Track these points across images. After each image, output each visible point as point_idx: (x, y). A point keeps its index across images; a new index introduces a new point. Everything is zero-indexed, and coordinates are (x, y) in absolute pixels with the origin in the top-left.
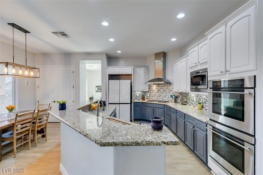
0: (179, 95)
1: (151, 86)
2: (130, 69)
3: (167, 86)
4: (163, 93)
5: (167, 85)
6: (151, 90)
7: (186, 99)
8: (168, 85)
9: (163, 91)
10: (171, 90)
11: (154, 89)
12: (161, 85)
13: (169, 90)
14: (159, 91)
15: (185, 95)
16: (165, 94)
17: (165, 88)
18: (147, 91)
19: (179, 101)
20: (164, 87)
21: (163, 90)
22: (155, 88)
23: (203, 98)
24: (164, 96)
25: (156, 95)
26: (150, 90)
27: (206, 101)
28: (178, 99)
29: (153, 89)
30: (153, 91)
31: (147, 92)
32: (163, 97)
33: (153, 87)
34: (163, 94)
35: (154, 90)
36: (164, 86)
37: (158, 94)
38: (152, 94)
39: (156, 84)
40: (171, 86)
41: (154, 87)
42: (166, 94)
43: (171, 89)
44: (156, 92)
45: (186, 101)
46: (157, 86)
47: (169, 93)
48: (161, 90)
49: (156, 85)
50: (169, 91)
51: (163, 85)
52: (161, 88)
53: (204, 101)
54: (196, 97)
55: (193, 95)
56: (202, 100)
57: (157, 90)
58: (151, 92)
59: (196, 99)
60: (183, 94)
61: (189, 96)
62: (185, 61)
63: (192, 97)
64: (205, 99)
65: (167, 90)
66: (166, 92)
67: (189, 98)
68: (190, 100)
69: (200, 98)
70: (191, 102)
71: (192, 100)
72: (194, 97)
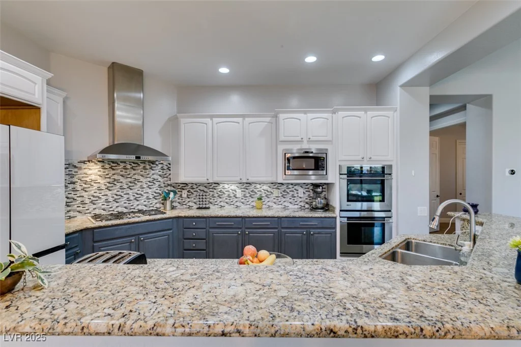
0: (177, 191)
1: (80, 168)
3: (145, 168)
4: (128, 188)
5: (142, 165)
6: (75, 180)
8: (148, 167)
9: (130, 182)
10: (154, 179)
11: (93, 177)
12: (122, 165)
13: (149, 179)
14: (113, 182)
15: (201, 188)
16: (136, 191)
17: (137, 174)
19: (176, 204)
20: (134, 172)
21: (130, 180)
22: (99, 173)
23: (263, 191)
25: (104, 198)
26: (74, 183)
27: (269, 193)
28: (174, 200)
29: (88, 179)
30: (84, 186)
32: (128, 199)
33: (86, 171)
34: (130, 192)
35: (92, 180)
36: (134, 170)
37: (108, 193)
38: (84, 194)
40: (156, 170)
41: (90, 172)
42: (139, 192)
43: (155, 177)
44: (103, 187)
46: (107, 166)
47: (150, 188)
48: (122, 179)
49: (100, 164)
50: (149, 182)
51: (129, 167)
52: (121, 173)
53: (264, 195)
54: (243, 190)
55: (233, 187)
56: (259, 193)
57: (108, 180)
58: (79, 188)
59: (243, 193)
60: (195, 186)
61: (218, 189)
62: (239, 123)
63: (231, 191)
64: (267, 191)
65: (142, 179)
66: (139, 184)
67: (220, 193)
68: (223, 197)
69: (256, 190)
70: (226, 200)
71: (229, 196)
72: (237, 190)
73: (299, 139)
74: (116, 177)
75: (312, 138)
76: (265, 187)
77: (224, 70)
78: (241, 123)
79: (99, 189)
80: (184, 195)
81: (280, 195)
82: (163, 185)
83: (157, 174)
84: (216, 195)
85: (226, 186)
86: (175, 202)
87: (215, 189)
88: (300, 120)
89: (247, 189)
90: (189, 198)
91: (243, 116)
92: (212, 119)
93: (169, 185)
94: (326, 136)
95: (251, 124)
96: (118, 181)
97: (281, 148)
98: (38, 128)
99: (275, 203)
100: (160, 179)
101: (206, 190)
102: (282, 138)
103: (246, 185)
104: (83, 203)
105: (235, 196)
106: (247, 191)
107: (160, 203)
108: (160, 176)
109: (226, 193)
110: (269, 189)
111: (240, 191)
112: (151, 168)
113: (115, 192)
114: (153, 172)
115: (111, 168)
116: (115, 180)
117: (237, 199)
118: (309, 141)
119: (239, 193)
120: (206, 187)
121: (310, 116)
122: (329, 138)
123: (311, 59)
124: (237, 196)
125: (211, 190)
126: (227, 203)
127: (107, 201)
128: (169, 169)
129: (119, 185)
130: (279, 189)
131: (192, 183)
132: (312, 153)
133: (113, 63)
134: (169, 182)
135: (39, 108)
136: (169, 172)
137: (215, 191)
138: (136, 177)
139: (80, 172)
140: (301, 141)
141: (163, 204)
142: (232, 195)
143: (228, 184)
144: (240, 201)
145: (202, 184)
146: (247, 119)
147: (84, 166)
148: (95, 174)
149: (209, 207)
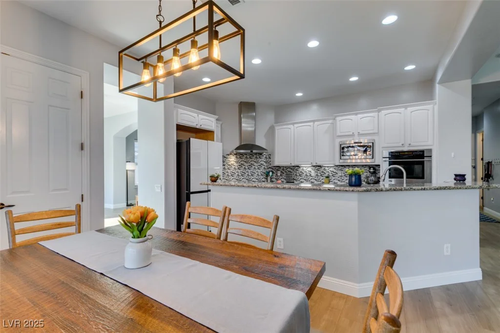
1: (227, 158)
2: (214, 120)
3: (256, 158)
4: (248, 168)
5: (255, 156)
6: (225, 164)
7: (293, 175)
8: (258, 157)
9: (249, 166)
10: (262, 164)
11: (232, 162)
12: (245, 156)
13: (258, 164)
14: (241, 165)
15: (289, 170)
16: (252, 170)
19: (274, 180)
20: (251, 160)
21: (249, 164)
23: (330, 172)
24: (250, 174)
29: (230, 163)
30: (229, 167)
32: (248, 175)
33: (229, 159)
34: (249, 171)
35: (232, 164)
36: (251, 158)
37: (239, 171)
38: (229, 171)
39: (236, 154)
40: (263, 158)
41: (231, 160)
43: (262, 162)
44: (237, 168)
45: (293, 177)
46: (238, 157)
47: (259, 169)
48: (245, 164)
49: (235, 156)
51: (248, 157)
52: (245, 160)
53: (331, 175)
54: (316, 171)
55: (309, 169)
56: (327, 173)
57: (239, 164)
58: (226, 168)
59: (316, 173)
60: (285, 169)
61: (299, 170)
62: (310, 126)
63: (307, 172)
64: (333, 172)
65: (255, 164)
66: (254, 167)
68: (303, 176)
69: (325, 171)
70: (305, 178)
71: (306, 175)
72: (312, 171)
73: (351, 133)
74: (242, 162)
75: (361, 132)
76: (332, 169)
77: (299, 94)
78: (312, 126)
79: (235, 169)
80: (279, 174)
81: (343, 175)
82: (266, 168)
84: (298, 174)
85: (305, 169)
86: (274, 178)
87: (297, 170)
88: (351, 120)
89: (319, 170)
90: (281, 176)
91: (314, 121)
92: (293, 126)
93: (270, 168)
94: (373, 130)
95: (319, 126)
97: (338, 141)
98: (213, 141)
99: (339, 180)
100: (265, 164)
101: (291, 171)
102: (339, 134)
103: (318, 167)
104: (228, 175)
105: (310, 175)
106: (318, 172)
107: (264, 178)
108: (265, 162)
109: (304, 173)
110: (335, 171)
112: (260, 158)
113: (242, 170)
114: (261, 160)
115: (240, 157)
116: (242, 164)
117: (311, 178)
118: (359, 134)
119: (313, 173)
120: (291, 169)
121: (360, 116)
122: (376, 131)
123: (354, 79)
124: (312, 175)
125: (295, 171)
126: (305, 180)
128: (270, 158)
129: (244, 167)
130: (342, 170)
131: (283, 167)
132: (361, 143)
133: (241, 102)
134: (270, 166)
135: (214, 132)
136: (270, 160)
137: (297, 172)
138: (252, 162)
139: (227, 160)
140: (353, 135)
141: (266, 179)
142: (308, 175)
143: (306, 167)
144: (314, 179)
145: (289, 167)
146: (316, 123)
147: (229, 157)
148: (233, 161)
149: (293, 182)
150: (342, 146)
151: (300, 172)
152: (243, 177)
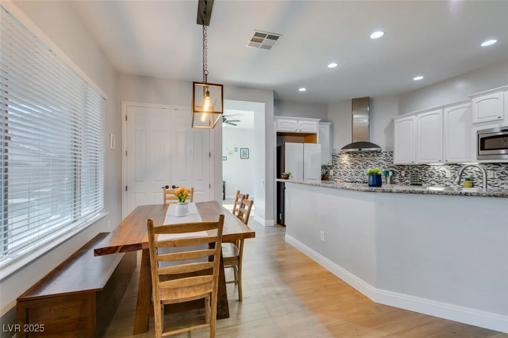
0: (398, 171)
1: (339, 157)
2: (315, 123)
3: (373, 156)
4: (363, 168)
5: (372, 154)
6: (337, 163)
7: (420, 176)
8: (376, 155)
9: (364, 165)
10: (380, 163)
11: (345, 162)
13: (376, 163)
15: (415, 169)
17: (368, 159)
18: (329, 166)
19: (397, 181)
20: (366, 158)
21: (364, 163)
23: (474, 172)
25: (350, 173)
26: (336, 164)
28: (395, 177)
29: (342, 163)
30: (341, 166)
31: (329, 168)
33: (341, 158)
36: (367, 157)
37: (352, 170)
38: (341, 170)
39: (348, 153)
41: (343, 159)
43: (381, 161)
44: (350, 167)
45: (421, 178)
46: (352, 155)
48: (359, 163)
49: (348, 155)
51: (363, 155)
52: (359, 159)
53: (475, 176)
54: (453, 171)
55: (443, 168)
57: (352, 163)
58: (338, 167)
59: (452, 174)
60: (411, 168)
61: (429, 170)
62: (439, 114)
63: (440, 172)
64: (479, 172)
67: (431, 174)
68: (434, 177)
69: (466, 172)
70: (436, 180)
71: (439, 176)
72: (446, 171)
73: (496, 118)
74: (355, 161)
76: (477, 169)
77: (418, 78)
78: (441, 114)
79: (348, 168)
80: (403, 175)
81: (496, 177)
82: (386, 167)
83: (382, 159)
84: (427, 175)
85: (436, 168)
86: (397, 179)
87: (427, 170)
88: (497, 98)
89: (456, 170)
90: (406, 176)
91: (443, 107)
92: (416, 116)
93: (391, 167)
95: (450, 113)
96: (357, 164)
97: (474, 131)
100: (384, 162)
101: (419, 170)
102: (475, 120)
103: (455, 165)
104: (340, 174)
105: (444, 176)
108: (384, 160)
109: (436, 173)
111: (450, 172)
112: (378, 156)
113: (355, 170)
114: (379, 158)
115: (353, 156)
116: (356, 163)
117: (446, 179)
119: (449, 174)
120: (419, 168)
123: (489, 43)
124: (446, 176)
125: (423, 171)
126: (437, 182)
127: (351, 174)
128: (391, 156)
129: (358, 166)
130: (495, 170)
131: (408, 166)
133: (352, 99)
134: (392, 165)
135: (316, 134)
136: (392, 158)
137: (427, 172)
138: (368, 161)
139: (339, 159)
140: (500, 120)
142: (441, 175)
143: (438, 166)
144: (449, 181)
145: (416, 166)
146: (446, 109)
147: (341, 156)
148: (346, 160)
149: (421, 185)
150: (481, 137)
151: (430, 172)
152: (345, 177)
